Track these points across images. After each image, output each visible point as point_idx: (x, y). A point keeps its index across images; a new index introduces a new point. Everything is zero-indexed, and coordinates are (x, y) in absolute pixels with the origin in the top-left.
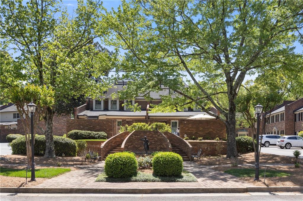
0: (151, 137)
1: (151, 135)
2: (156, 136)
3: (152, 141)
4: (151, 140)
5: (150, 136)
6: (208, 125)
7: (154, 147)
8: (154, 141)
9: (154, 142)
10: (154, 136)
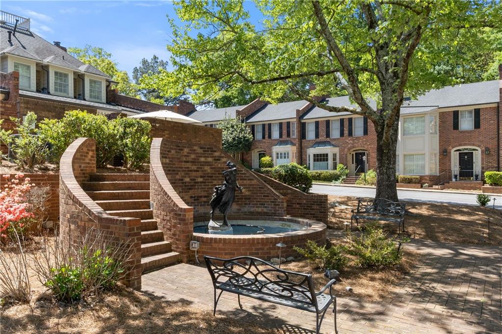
0: (193, 162)
1: (193, 156)
2: (210, 159)
3: (197, 177)
4: (194, 174)
5: (190, 160)
6: (196, 137)
7: (203, 194)
8: (201, 177)
9: (200, 180)
10: (203, 159)
